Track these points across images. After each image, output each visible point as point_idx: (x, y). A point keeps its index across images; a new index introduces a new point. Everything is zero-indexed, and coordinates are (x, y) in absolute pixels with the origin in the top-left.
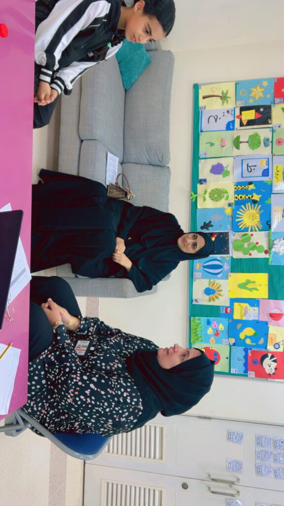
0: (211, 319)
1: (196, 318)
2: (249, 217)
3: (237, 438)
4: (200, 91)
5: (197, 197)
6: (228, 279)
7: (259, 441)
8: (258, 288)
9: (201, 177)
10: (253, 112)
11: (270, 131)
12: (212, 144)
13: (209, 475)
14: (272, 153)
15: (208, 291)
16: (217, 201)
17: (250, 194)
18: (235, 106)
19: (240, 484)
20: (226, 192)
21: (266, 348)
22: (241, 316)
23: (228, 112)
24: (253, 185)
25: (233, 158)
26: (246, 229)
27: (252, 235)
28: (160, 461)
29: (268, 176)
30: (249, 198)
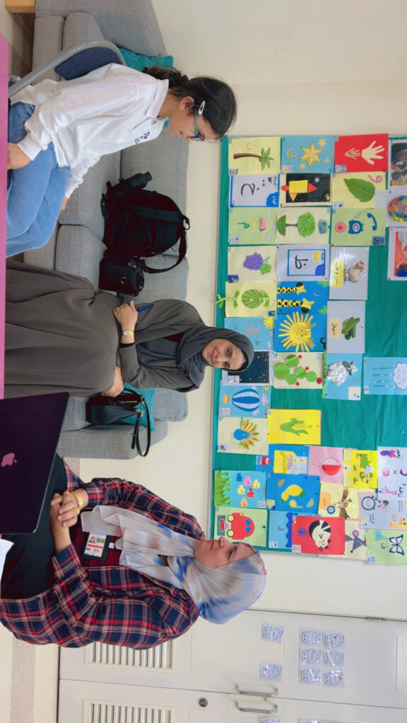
0: (242, 473)
1: (223, 472)
2: (297, 331)
3: (275, 635)
4: (230, 146)
5: (225, 301)
6: (267, 417)
7: (304, 637)
8: (308, 430)
9: (230, 273)
10: (305, 182)
11: (328, 212)
12: (247, 226)
13: (237, 686)
14: (330, 243)
15: (239, 435)
16: (252, 308)
17: (298, 300)
18: (279, 172)
19: (278, 696)
20: (266, 296)
21: (317, 513)
22: (284, 469)
23: (270, 179)
24: (303, 287)
25: (275, 247)
26: (293, 349)
27: (300, 357)
28: (169, 670)
29: (323, 274)
30: (297, 304)
